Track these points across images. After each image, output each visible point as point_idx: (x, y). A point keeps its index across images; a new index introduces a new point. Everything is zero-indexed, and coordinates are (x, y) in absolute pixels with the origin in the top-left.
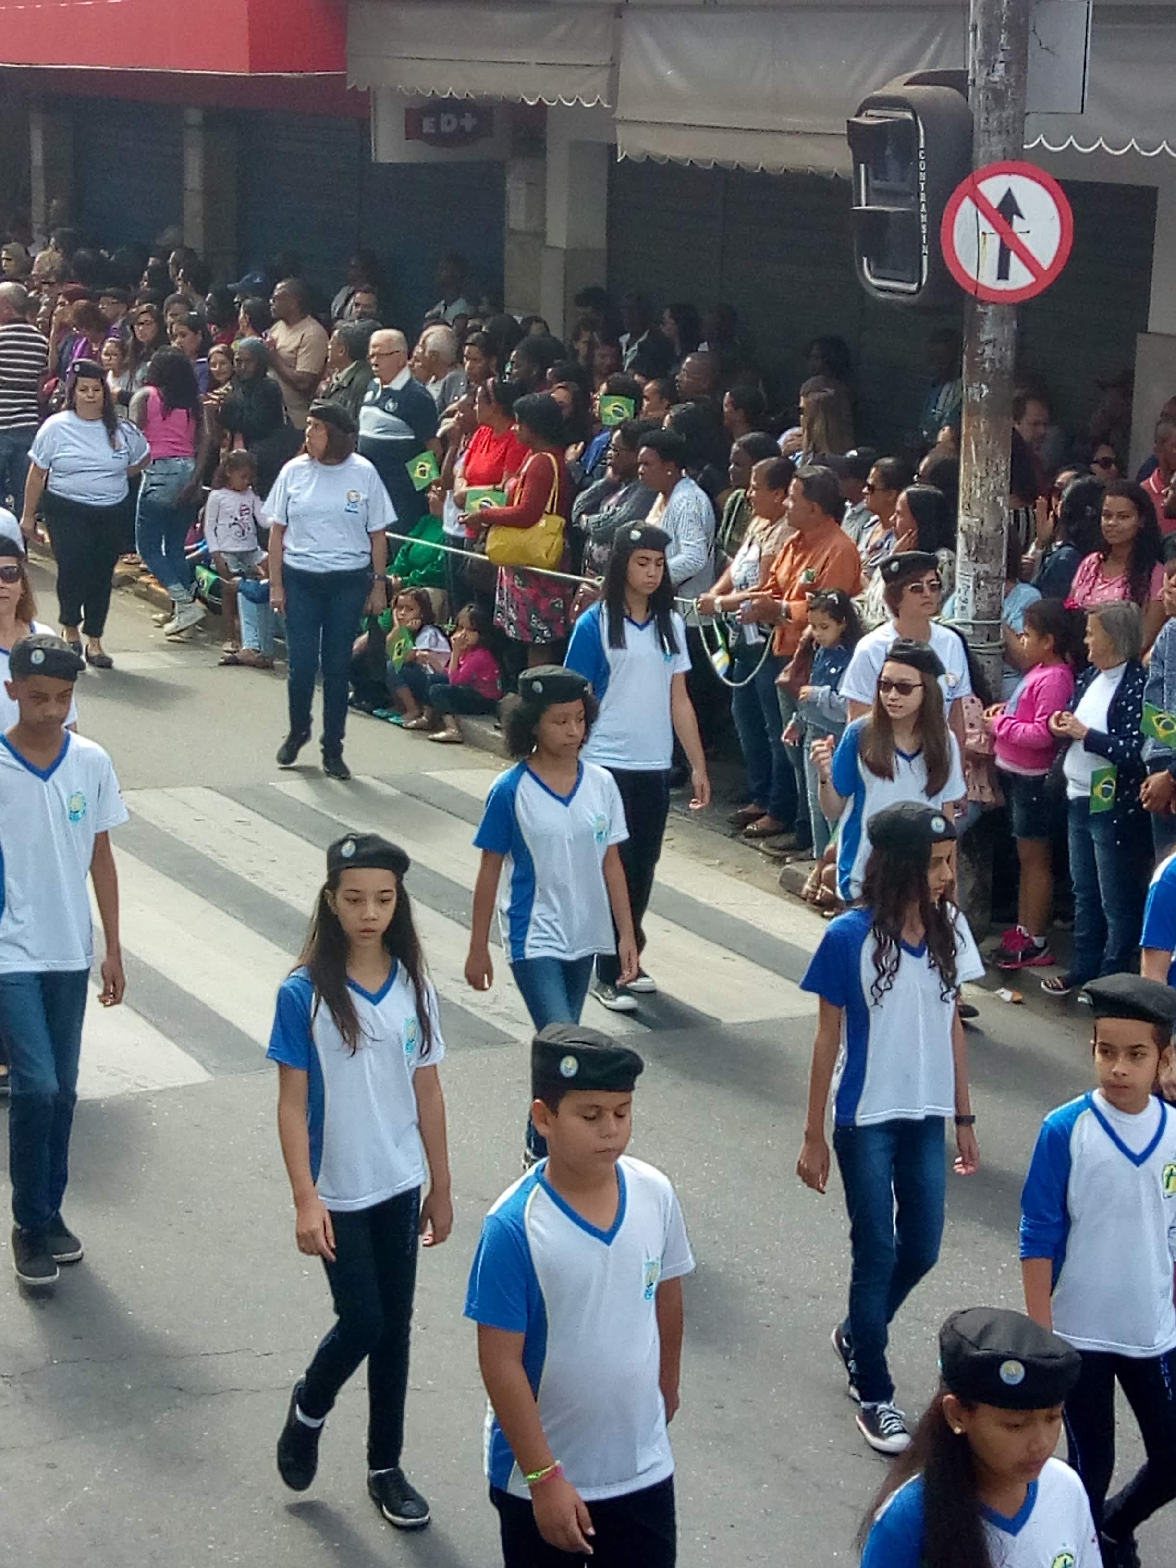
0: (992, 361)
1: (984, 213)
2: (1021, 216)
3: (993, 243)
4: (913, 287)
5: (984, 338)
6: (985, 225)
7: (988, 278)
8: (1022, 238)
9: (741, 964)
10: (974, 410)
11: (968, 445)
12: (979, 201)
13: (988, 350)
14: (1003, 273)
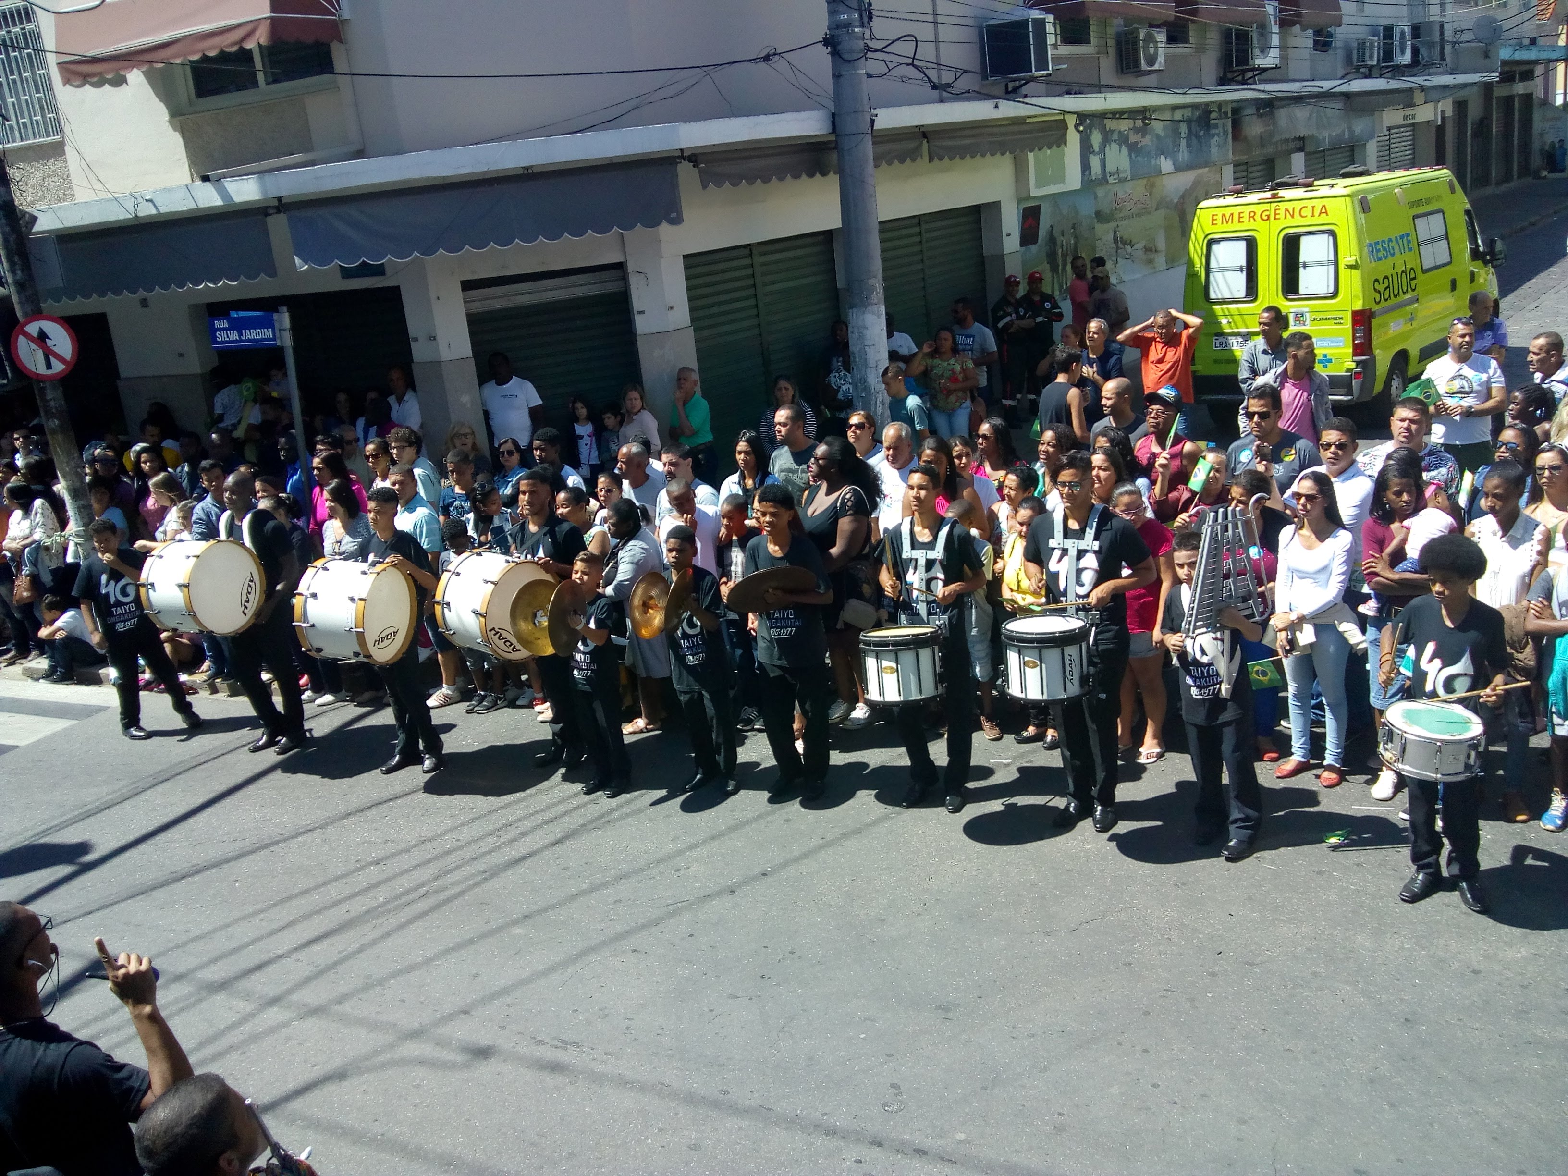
0: (56, 408)
1: (32, 341)
2: (49, 338)
3: (40, 354)
4: (5, 382)
5: (49, 396)
6: (33, 346)
7: (42, 369)
8: (55, 349)
9: (18, 717)
10: (53, 432)
11: (55, 448)
12: (27, 335)
13: (52, 403)
14: (49, 366)
